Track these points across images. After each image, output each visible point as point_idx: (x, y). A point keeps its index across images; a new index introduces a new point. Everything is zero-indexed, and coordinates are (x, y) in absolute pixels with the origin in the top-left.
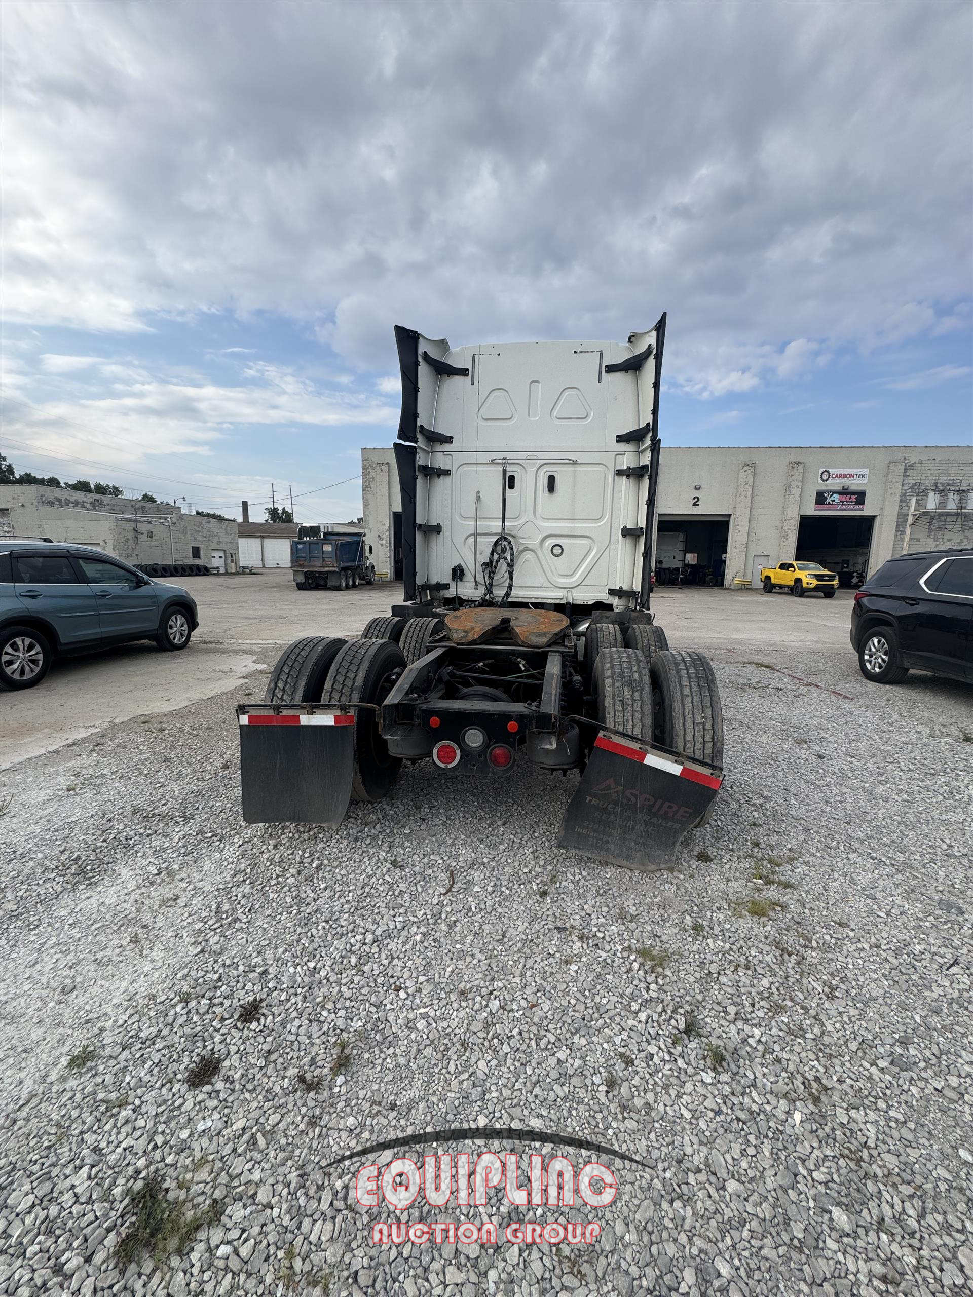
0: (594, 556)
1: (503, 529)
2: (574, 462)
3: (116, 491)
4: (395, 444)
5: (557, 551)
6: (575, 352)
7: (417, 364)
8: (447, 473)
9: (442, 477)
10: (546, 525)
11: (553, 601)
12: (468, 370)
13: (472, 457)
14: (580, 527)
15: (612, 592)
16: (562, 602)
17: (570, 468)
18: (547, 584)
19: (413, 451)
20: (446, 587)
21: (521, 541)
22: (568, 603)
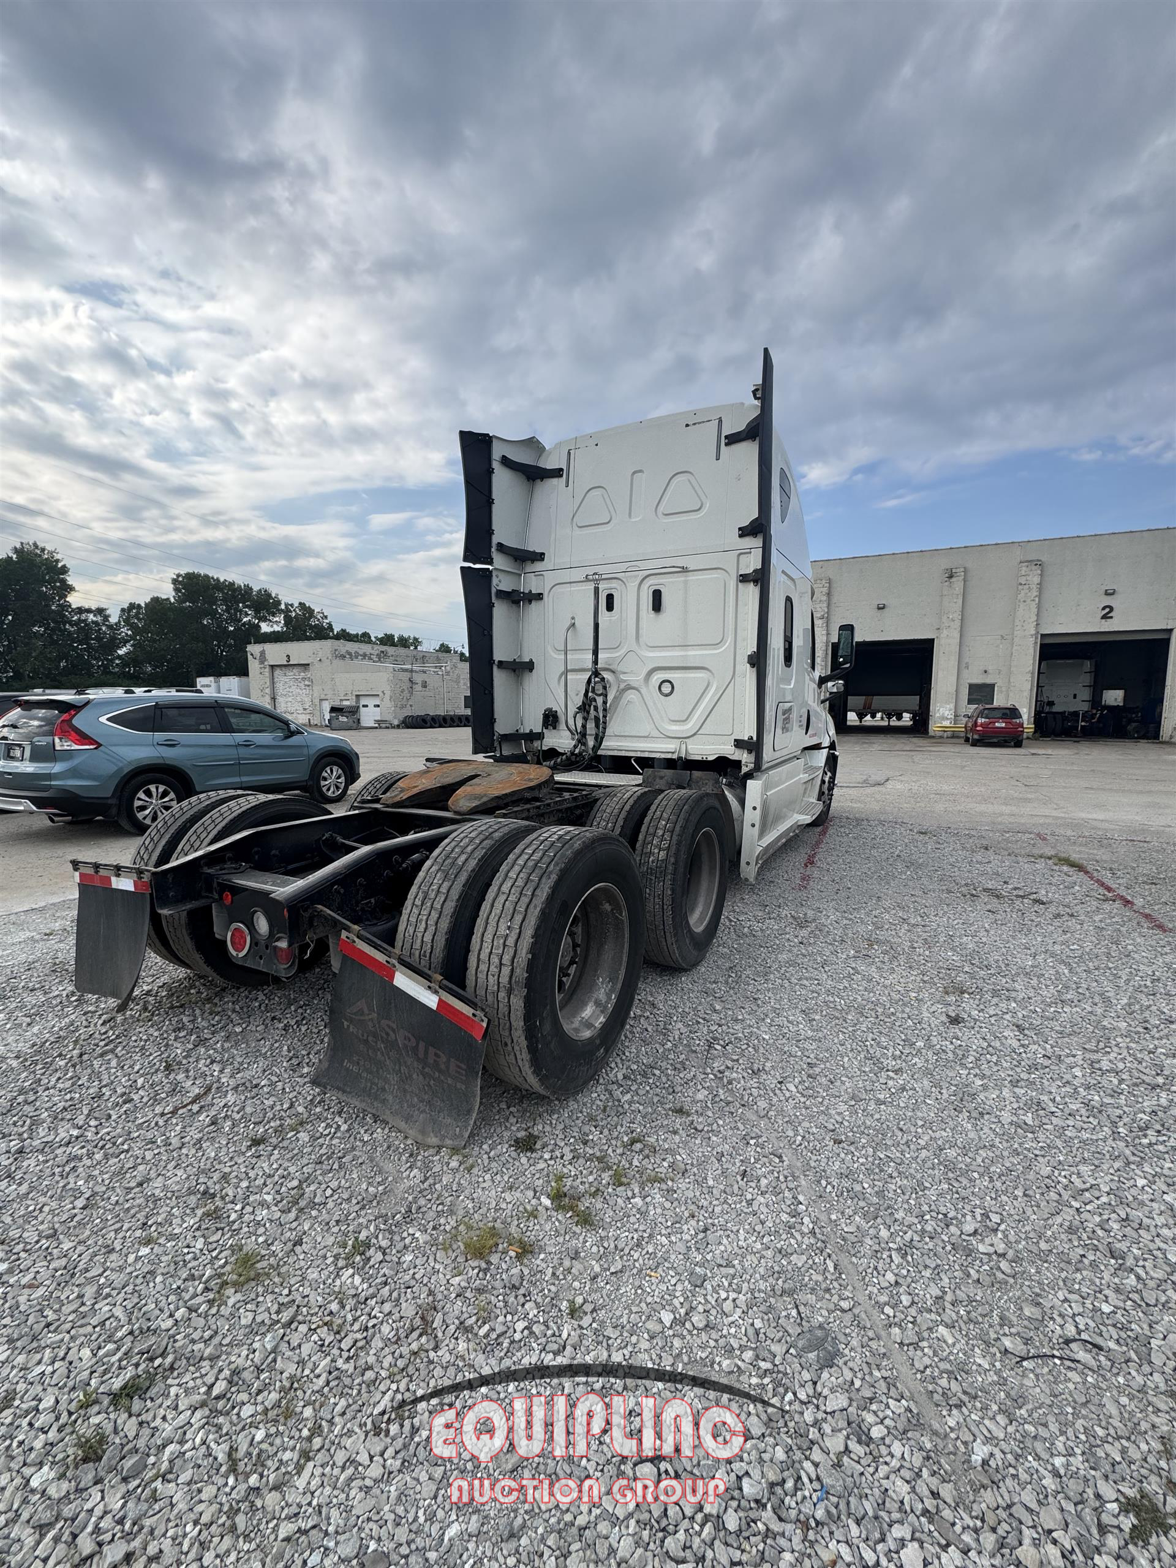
0: (713, 695)
1: (596, 662)
2: (684, 570)
3: (416, 642)
4: (462, 568)
5: (667, 688)
6: (687, 425)
7: (490, 471)
8: (539, 597)
9: (533, 602)
10: (651, 654)
11: (663, 756)
12: (562, 470)
13: (566, 576)
14: (694, 655)
15: (739, 744)
16: (675, 756)
17: (680, 578)
18: (655, 733)
19: (487, 574)
20: (540, 736)
21: (622, 677)
22: (680, 758)
